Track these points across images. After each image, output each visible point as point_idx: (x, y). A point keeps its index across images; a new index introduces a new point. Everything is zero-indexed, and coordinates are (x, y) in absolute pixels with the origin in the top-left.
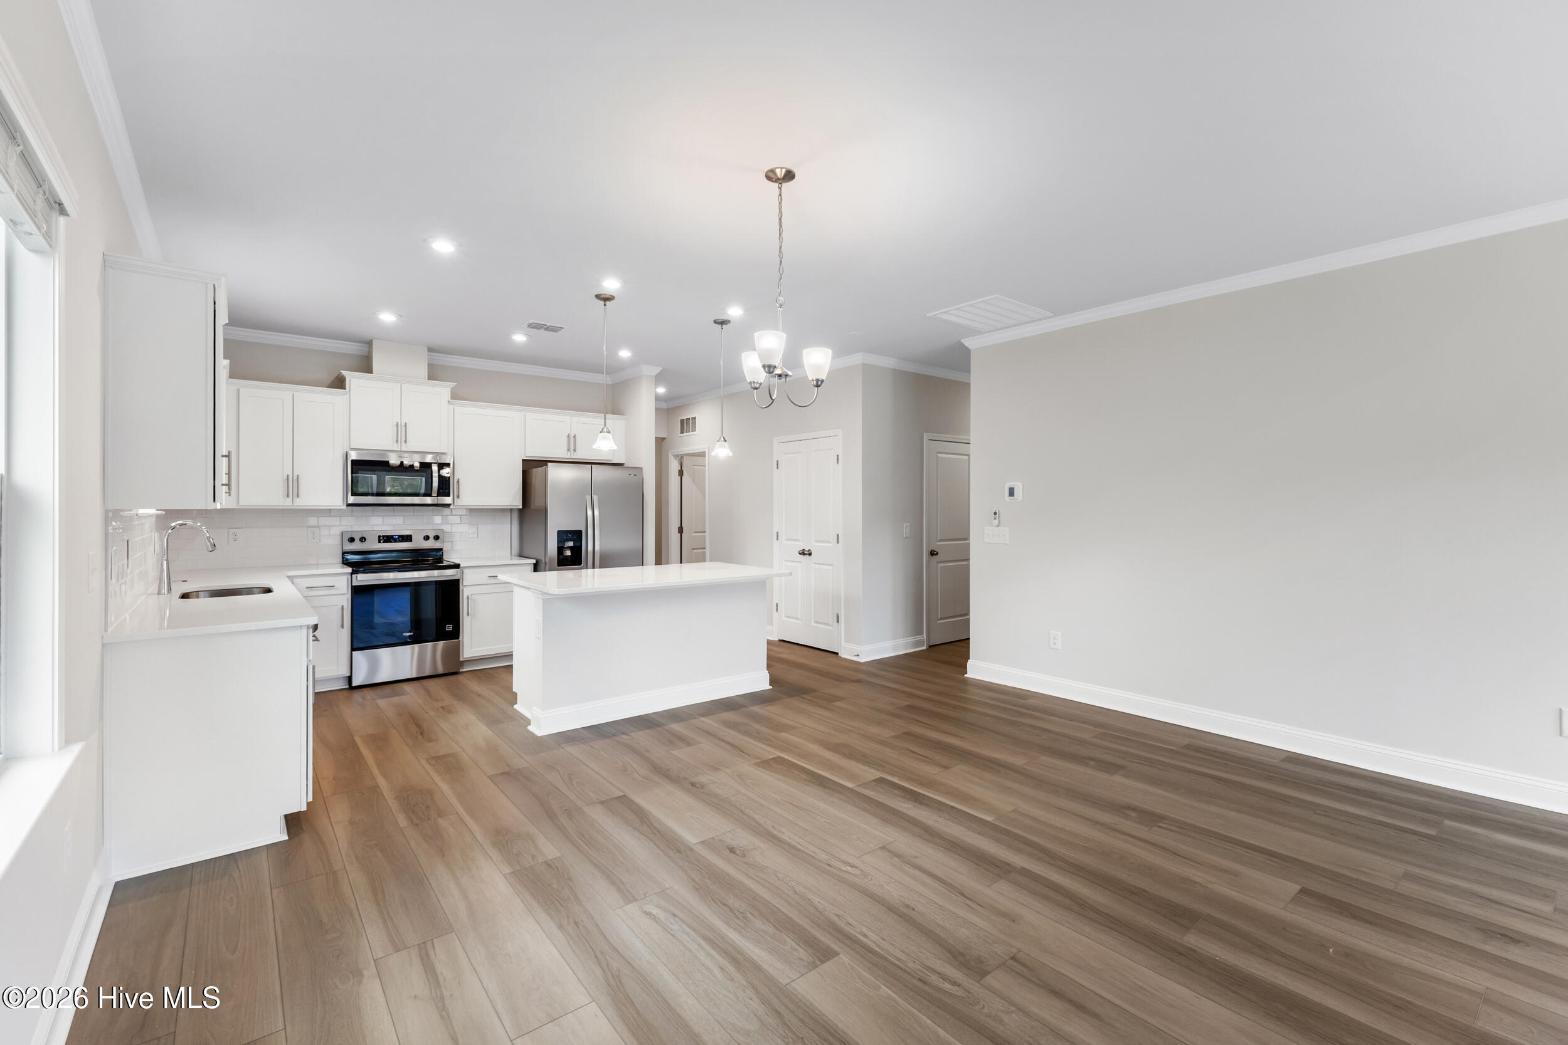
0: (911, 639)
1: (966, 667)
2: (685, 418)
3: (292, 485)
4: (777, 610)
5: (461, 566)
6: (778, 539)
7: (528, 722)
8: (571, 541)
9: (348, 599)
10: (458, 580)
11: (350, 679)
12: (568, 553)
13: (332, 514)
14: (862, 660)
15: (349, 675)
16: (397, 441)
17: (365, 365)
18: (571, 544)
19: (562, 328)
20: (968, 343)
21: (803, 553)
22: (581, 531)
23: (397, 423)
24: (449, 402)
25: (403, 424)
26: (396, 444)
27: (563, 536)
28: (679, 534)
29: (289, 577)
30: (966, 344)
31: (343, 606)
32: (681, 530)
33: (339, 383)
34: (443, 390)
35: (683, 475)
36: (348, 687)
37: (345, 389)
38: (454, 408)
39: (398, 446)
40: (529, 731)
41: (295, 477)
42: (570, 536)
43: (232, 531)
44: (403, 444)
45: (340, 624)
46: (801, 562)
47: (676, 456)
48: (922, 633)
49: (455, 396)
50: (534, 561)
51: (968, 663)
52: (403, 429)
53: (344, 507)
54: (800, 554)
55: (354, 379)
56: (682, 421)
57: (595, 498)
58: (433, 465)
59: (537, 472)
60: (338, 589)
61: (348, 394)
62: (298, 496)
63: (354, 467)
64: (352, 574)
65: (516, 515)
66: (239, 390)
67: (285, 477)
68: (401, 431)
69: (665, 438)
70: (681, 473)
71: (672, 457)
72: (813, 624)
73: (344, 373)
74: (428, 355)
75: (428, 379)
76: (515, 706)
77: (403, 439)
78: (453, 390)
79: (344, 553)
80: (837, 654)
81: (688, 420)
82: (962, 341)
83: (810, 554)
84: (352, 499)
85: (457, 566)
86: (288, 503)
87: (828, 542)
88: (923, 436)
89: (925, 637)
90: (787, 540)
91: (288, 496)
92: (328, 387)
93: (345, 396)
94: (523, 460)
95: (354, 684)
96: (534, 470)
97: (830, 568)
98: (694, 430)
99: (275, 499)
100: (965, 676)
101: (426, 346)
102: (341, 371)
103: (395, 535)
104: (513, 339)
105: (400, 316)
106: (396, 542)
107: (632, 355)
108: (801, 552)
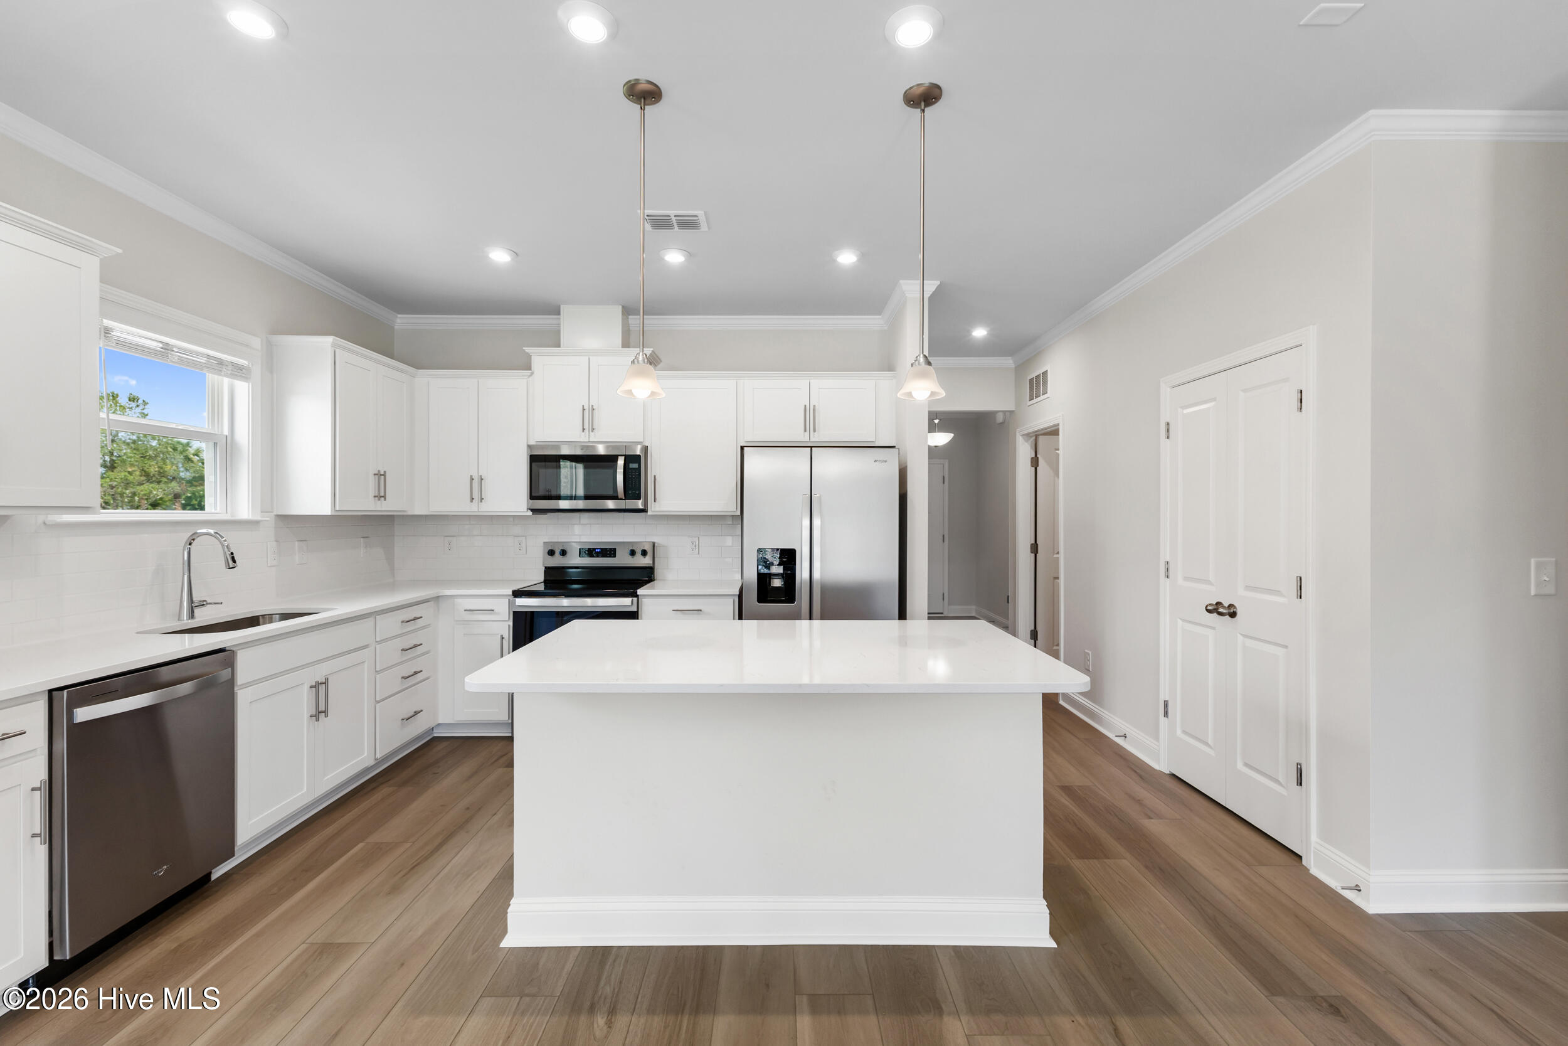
2: (1034, 375)
3: (476, 487)
4: (1166, 714)
5: (638, 593)
6: (1168, 576)
9: (509, 627)
10: (637, 613)
12: (778, 583)
14: (1373, 905)
16: (581, 433)
17: (552, 339)
18: (779, 569)
21: (1215, 609)
22: (797, 550)
23: (584, 407)
25: (591, 408)
28: (1033, 555)
31: (502, 636)
32: (1035, 548)
35: (1038, 465)
37: (530, 370)
39: (584, 436)
41: (478, 478)
43: (447, 539)
44: (590, 433)
46: (1214, 628)
47: (1027, 436)
50: (737, 592)
52: (591, 413)
53: (529, 513)
54: (1209, 611)
55: (539, 357)
56: (1031, 380)
58: (619, 457)
60: (498, 614)
61: (533, 377)
62: (484, 500)
63: (533, 464)
64: (512, 596)
66: (429, 382)
67: (471, 477)
68: (589, 417)
69: (1013, 411)
70: (1035, 462)
71: (1021, 437)
72: (1240, 766)
73: (530, 350)
74: (622, 318)
75: (623, 347)
77: (590, 427)
79: (545, 569)
80: (1300, 857)
81: (1038, 377)
83: (1233, 615)
86: (473, 508)
87: (1277, 593)
90: (1188, 578)
91: (474, 500)
93: (530, 379)
97: (1280, 652)
98: (1045, 393)
99: (459, 504)
101: (621, 307)
102: (524, 348)
103: (598, 549)
104: (663, 259)
105: (516, 253)
106: (598, 557)
107: (858, 260)
108: (1209, 608)
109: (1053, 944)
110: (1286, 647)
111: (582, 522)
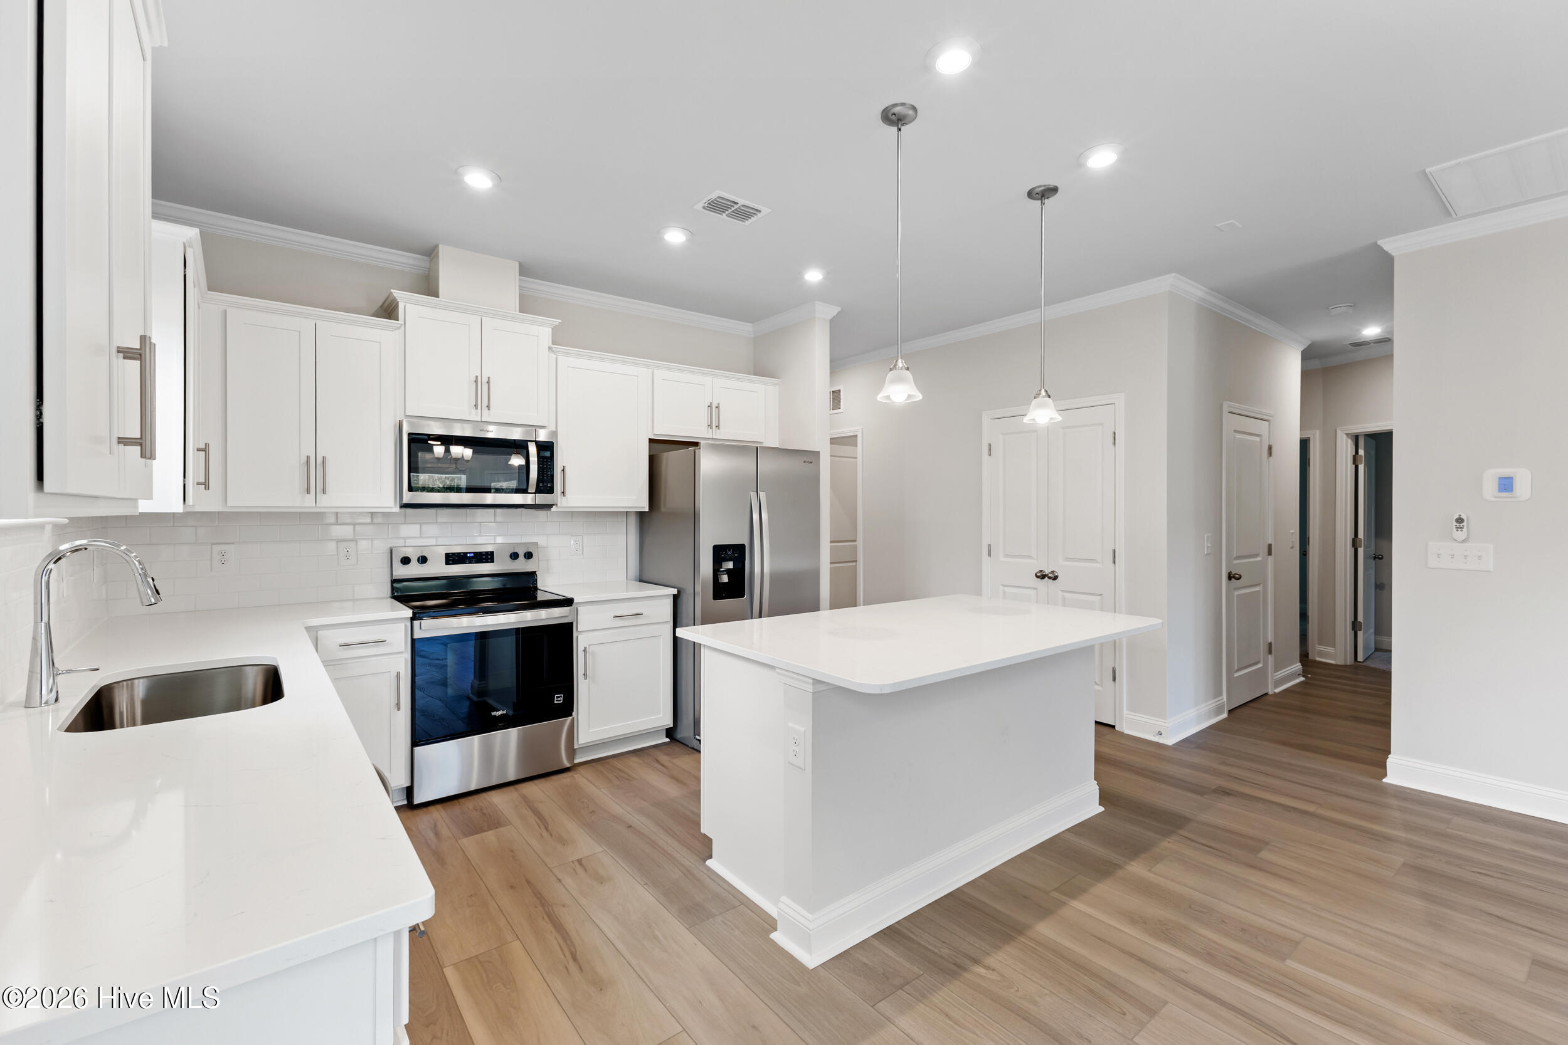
0: (1212, 704)
1: (1384, 767)
3: (315, 473)
5: (575, 601)
6: (990, 555)
7: (773, 925)
8: (730, 561)
9: (406, 660)
10: (572, 624)
11: (409, 791)
12: (725, 578)
13: (375, 521)
15: (408, 784)
16: (476, 406)
17: (428, 286)
18: (730, 565)
19: (757, 210)
20: (1389, 245)
21: (1042, 576)
22: (743, 546)
23: (477, 377)
24: (550, 348)
25: (485, 380)
26: (474, 410)
27: (720, 553)
29: (308, 629)
30: (1386, 248)
31: (398, 674)
33: (389, 311)
34: (541, 331)
36: (405, 802)
37: (397, 319)
38: (557, 358)
39: (477, 412)
40: (773, 943)
41: (319, 461)
42: (729, 553)
43: (216, 548)
44: (485, 411)
45: (394, 701)
46: (1041, 590)
48: (1220, 694)
49: (558, 339)
50: (675, 591)
51: (1388, 760)
52: (485, 387)
53: (397, 509)
54: (1039, 577)
55: (410, 304)
57: (762, 495)
58: (530, 443)
59: (672, 459)
60: (390, 645)
61: (403, 327)
62: (324, 492)
63: (412, 445)
64: (413, 619)
65: (633, 522)
66: (226, 311)
67: (304, 460)
68: (482, 389)
73: (397, 294)
74: (520, 280)
75: (520, 312)
76: (709, 863)
77: (485, 403)
78: (555, 330)
79: (394, 581)
80: (1113, 727)
82: (1379, 243)
83: (1055, 578)
84: (408, 497)
85: (568, 602)
86: (310, 505)
88: (1221, 406)
89: (1225, 700)
90: (1007, 556)
91: (308, 492)
92: (373, 316)
93: (397, 332)
94: (651, 441)
95: (417, 800)
96: (665, 454)
98: (838, 407)
100: (1384, 780)
101: (517, 263)
102: (392, 291)
103: (470, 553)
104: (664, 239)
105: (499, 178)
106: (470, 563)
107: (824, 278)
108: (1038, 574)
109: (1102, 809)
110: (1101, 595)
111: (439, 520)
